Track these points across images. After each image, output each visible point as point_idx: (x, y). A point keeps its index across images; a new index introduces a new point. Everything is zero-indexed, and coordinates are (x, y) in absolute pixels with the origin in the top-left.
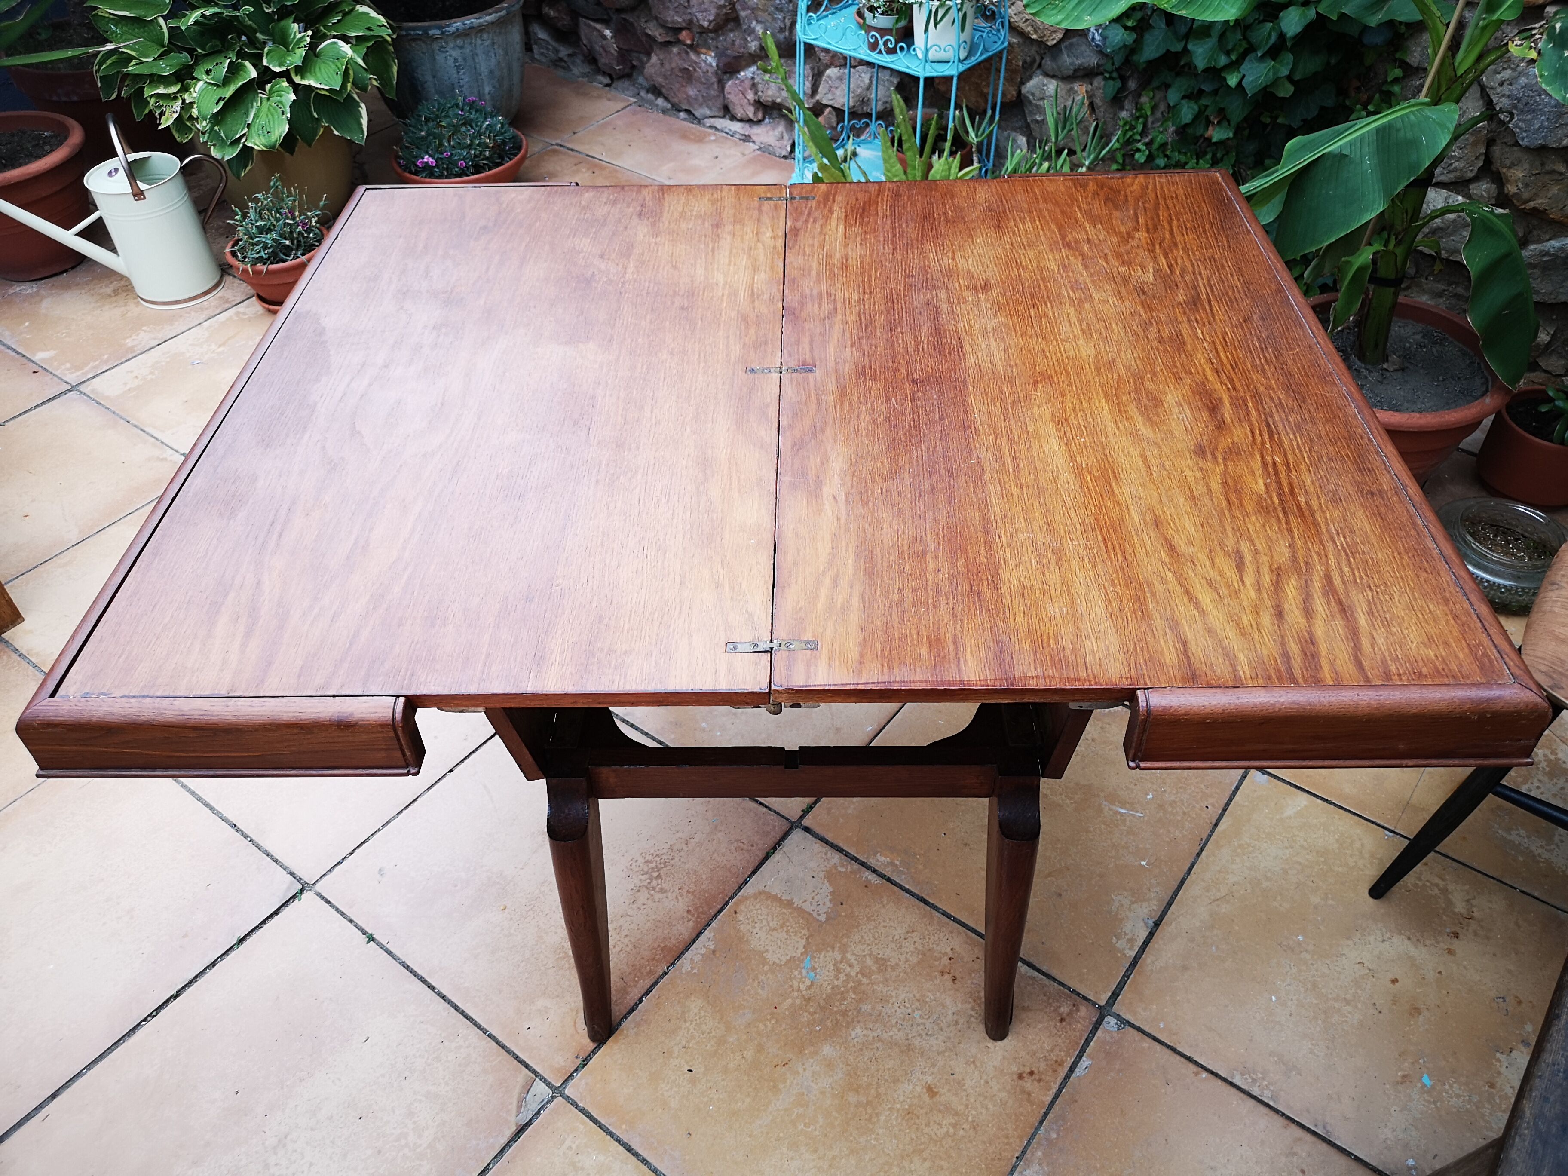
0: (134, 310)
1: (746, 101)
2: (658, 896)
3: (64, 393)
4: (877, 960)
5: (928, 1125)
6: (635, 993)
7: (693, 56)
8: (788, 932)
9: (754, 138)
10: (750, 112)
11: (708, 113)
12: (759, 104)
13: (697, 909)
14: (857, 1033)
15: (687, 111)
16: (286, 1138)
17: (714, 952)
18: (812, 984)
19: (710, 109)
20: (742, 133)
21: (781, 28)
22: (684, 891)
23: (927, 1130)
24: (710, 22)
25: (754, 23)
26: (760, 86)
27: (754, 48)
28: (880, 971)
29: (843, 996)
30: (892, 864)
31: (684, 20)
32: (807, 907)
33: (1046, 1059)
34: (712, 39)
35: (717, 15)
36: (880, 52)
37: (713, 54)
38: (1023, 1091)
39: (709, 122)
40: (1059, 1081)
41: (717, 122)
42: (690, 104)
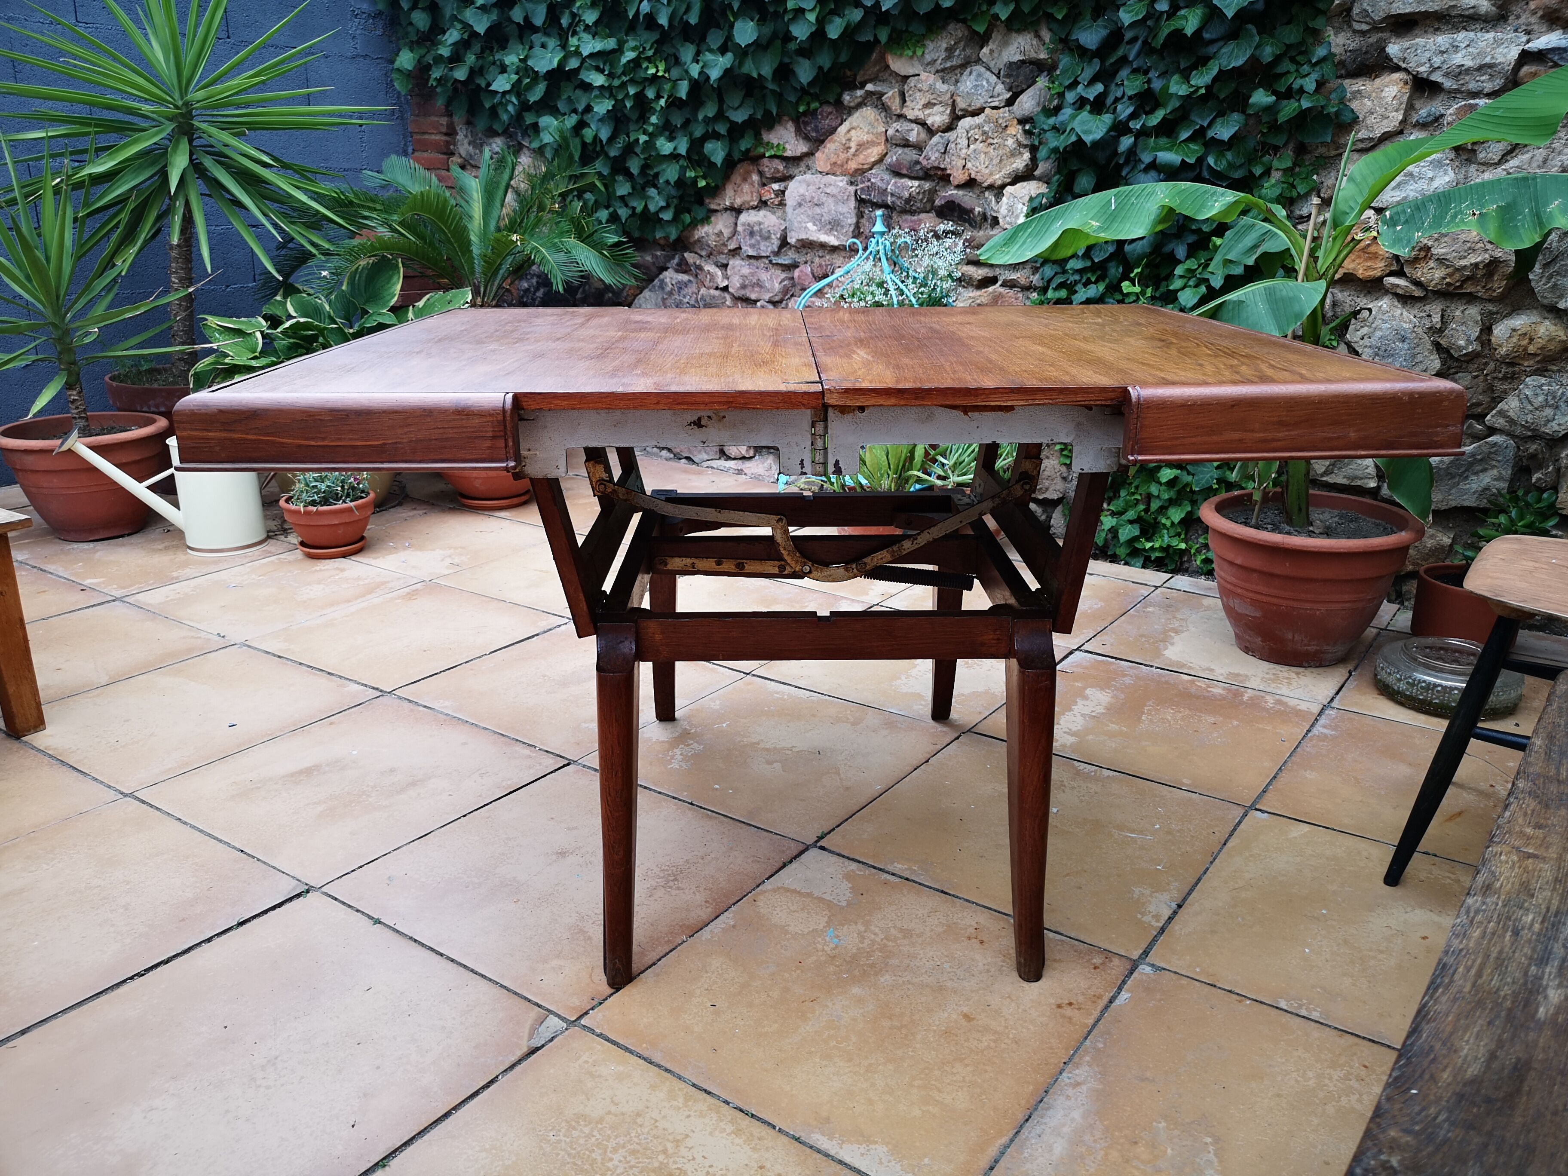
0: (181, 557)
2: (674, 892)
3: (108, 602)
4: (901, 930)
5: (967, 1040)
6: (653, 956)
8: (809, 913)
9: (746, 471)
10: (743, 452)
11: (706, 457)
13: (714, 900)
14: (886, 979)
15: (688, 458)
16: (276, 1058)
17: (734, 926)
18: (837, 947)
19: (708, 454)
20: (734, 466)
22: (702, 889)
23: (966, 1044)
28: (904, 937)
29: (869, 954)
30: (910, 869)
32: (827, 897)
33: (1083, 994)
38: (1063, 1016)
39: (705, 464)
40: (1099, 1008)
41: (715, 463)
42: (690, 451)
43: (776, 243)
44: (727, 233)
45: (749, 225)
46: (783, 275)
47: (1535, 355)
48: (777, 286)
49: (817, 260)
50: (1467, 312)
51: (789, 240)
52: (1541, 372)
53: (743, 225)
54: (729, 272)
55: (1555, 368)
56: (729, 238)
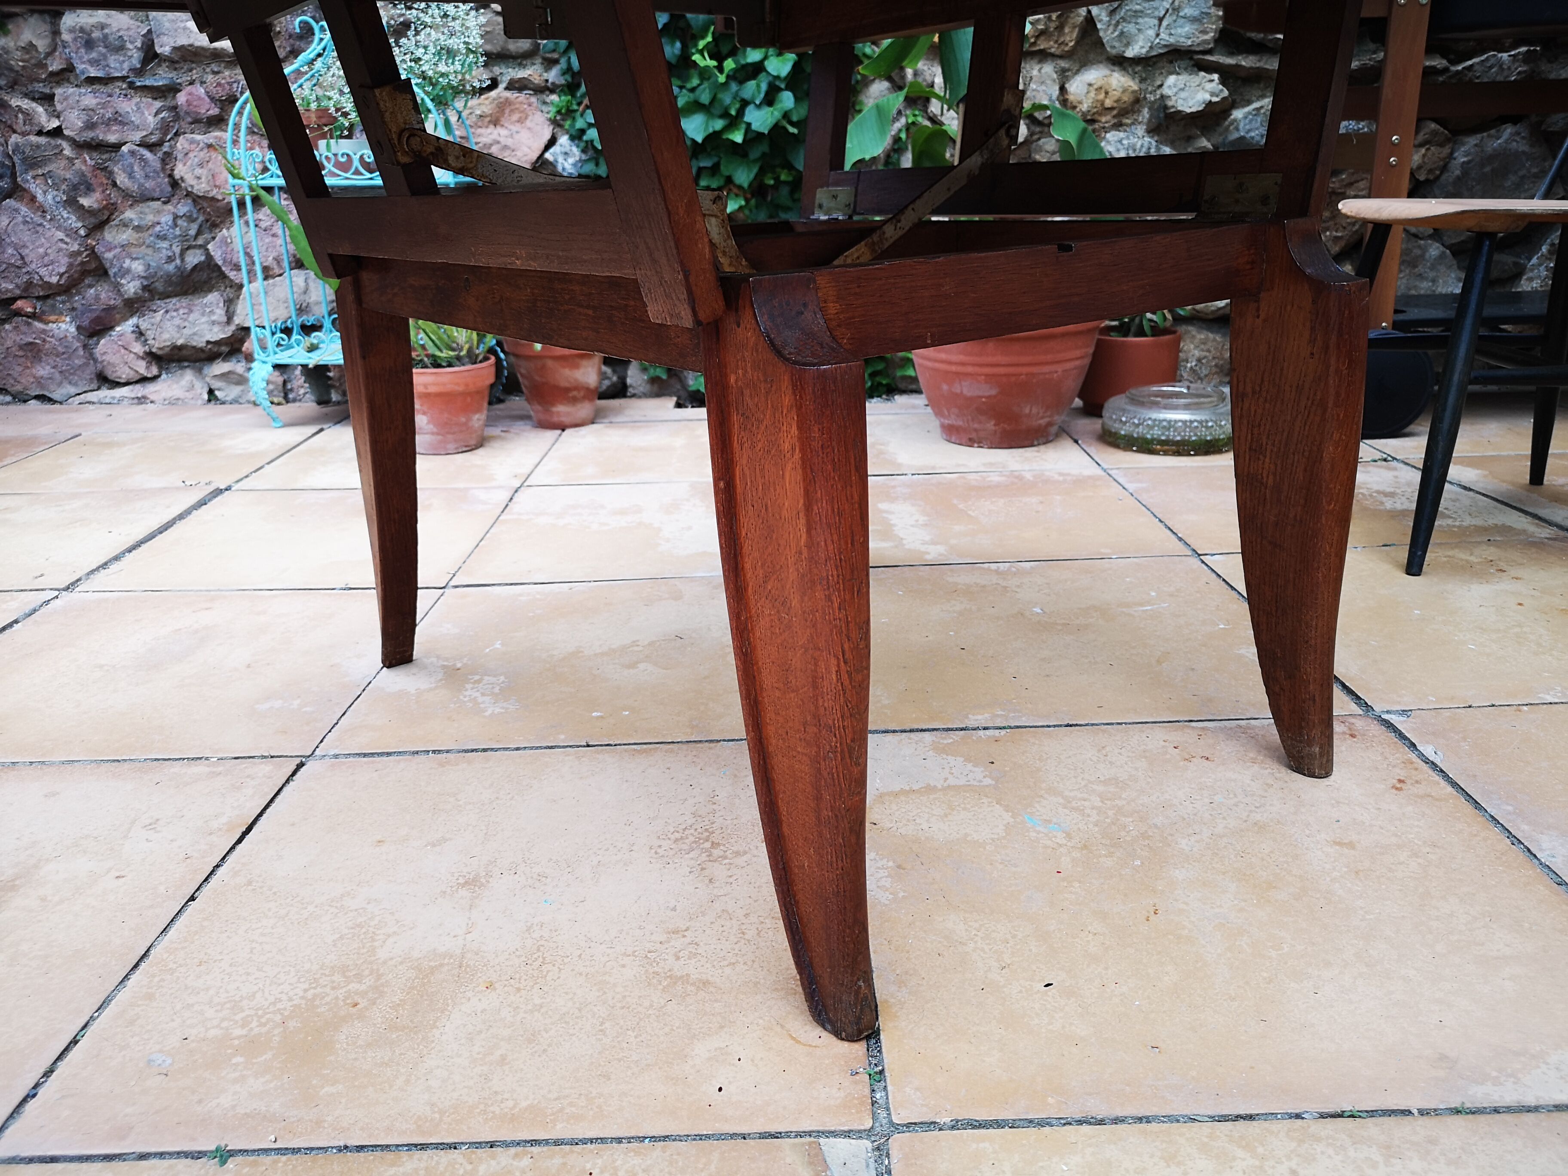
1: (132, 355)
7: (38, 325)
9: (152, 397)
10: (142, 368)
11: (73, 390)
12: (152, 357)
15: (39, 397)
18: (1068, 834)
19: (76, 385)
20: (133, 396)
21: (169, 257)
24: (61, 275)
25: (128, 261)
26: (149, 332)
27: (133, 290)
29: (1119, 825)
31: (17, 286)
32: (956, 782)
33: (1392, 766)
34: (63, 302)
35: (70, 265)
36: (357, 172)
37: (68, 319)
41: (91, 396)
42: (42, 387)
43: (135, 58)
44: (42, 45)
45: (82, 30)
46: (158, 104)
47: (1112, 109)
48: (151, 121)
49: (210, 78)
50: (1043, 71)
51: (159, 50)
52: (1118, 126)
53: (71, 30)
54: (59, 107)
55: (1128, 121)
56: (48, 55)
